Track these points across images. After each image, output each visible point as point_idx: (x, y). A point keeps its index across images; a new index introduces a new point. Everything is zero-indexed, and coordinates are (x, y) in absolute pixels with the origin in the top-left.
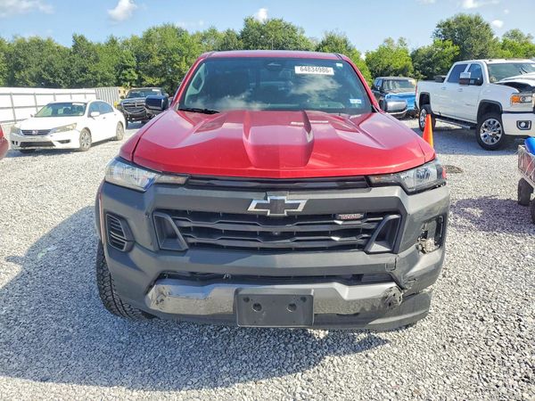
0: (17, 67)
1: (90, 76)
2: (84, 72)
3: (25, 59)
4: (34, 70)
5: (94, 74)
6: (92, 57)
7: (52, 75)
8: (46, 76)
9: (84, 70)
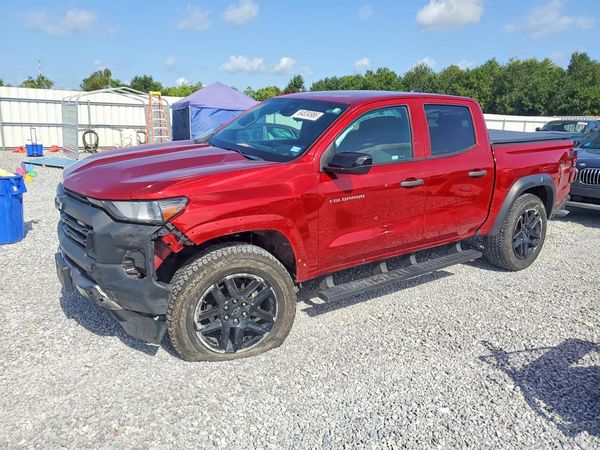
0: (500, 92)
1: (576, 101)
2: (572, 96)
3: (511, 82)
4: (515, 95)
5: (585, 99)
6: (589, 78)
7: (533, 100)
8: (526, 101)
9: (573, 95)
